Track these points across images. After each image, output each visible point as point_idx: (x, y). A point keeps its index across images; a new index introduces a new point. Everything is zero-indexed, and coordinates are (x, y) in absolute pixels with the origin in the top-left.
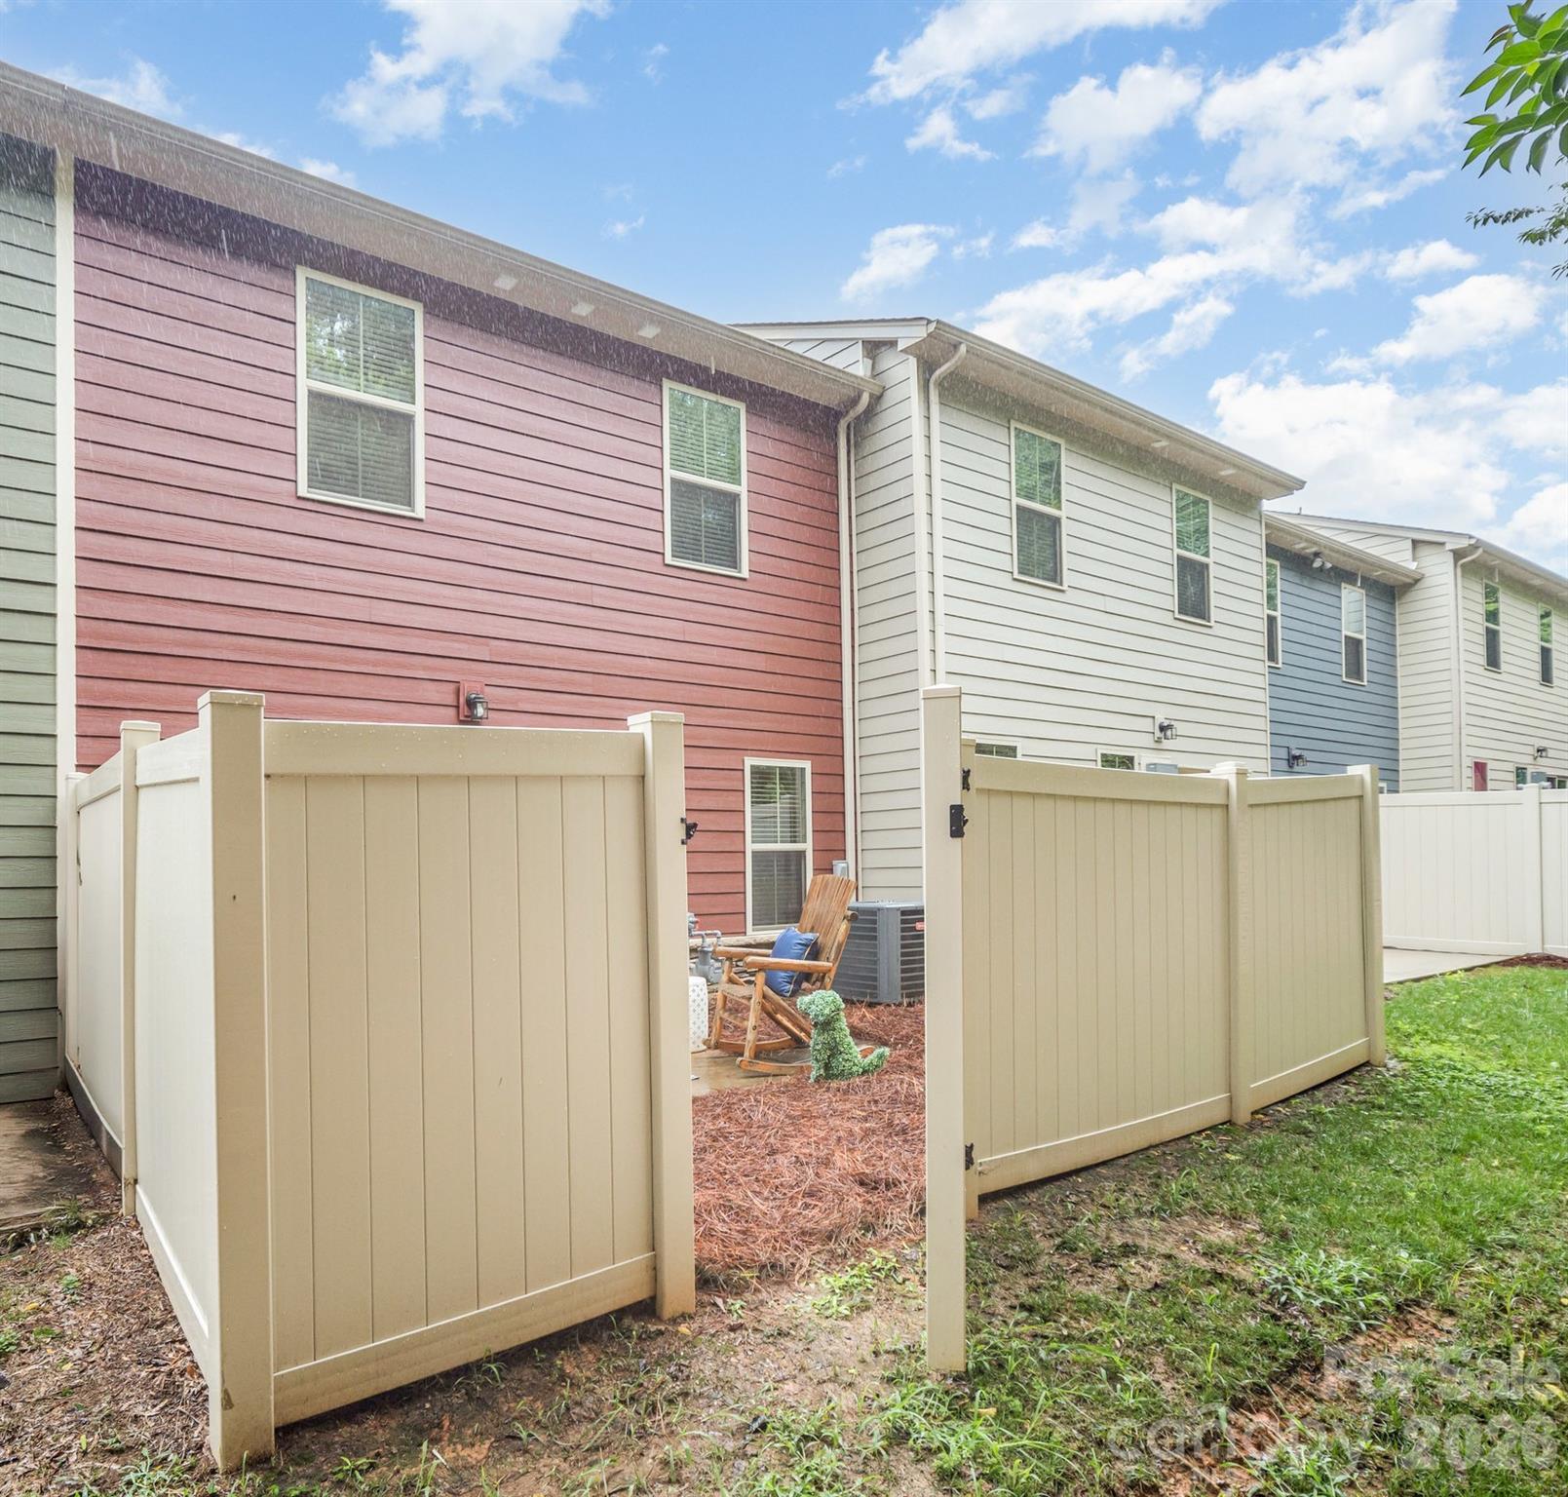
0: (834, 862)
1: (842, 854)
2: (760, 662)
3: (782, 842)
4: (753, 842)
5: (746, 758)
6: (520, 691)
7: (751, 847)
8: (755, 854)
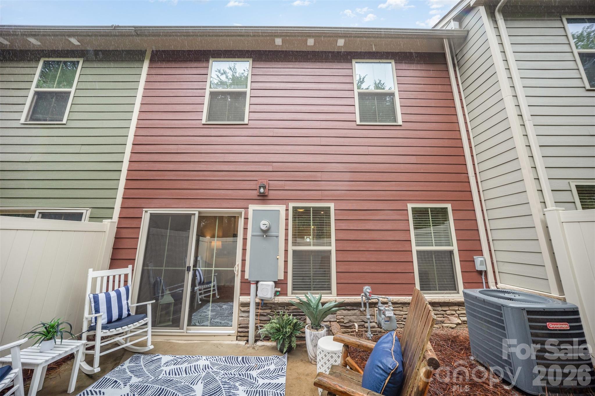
0: (475, 257)
1: (480, 252)
2: (413, 159)
3: (436, 245)
4: (416, 246)
5: (408, 204)
6: (286, 182)
7: (415, 248)
8: (418, 252)
